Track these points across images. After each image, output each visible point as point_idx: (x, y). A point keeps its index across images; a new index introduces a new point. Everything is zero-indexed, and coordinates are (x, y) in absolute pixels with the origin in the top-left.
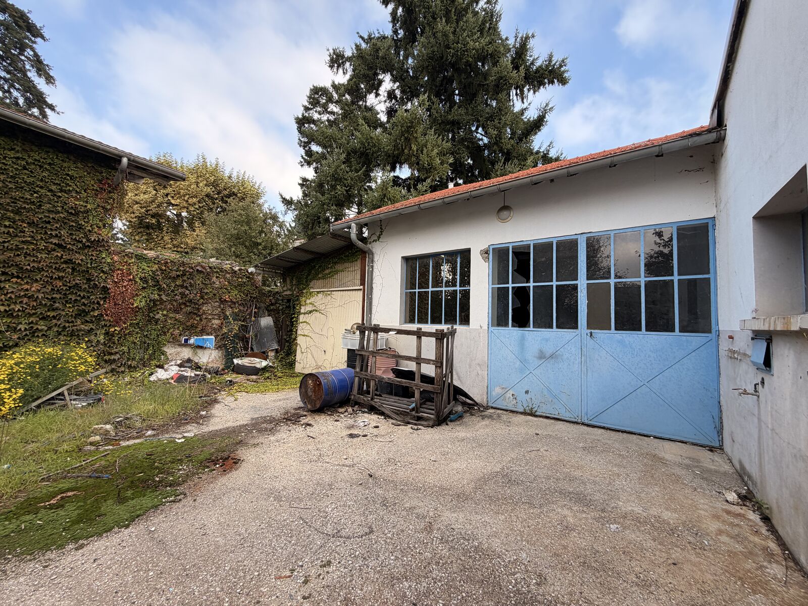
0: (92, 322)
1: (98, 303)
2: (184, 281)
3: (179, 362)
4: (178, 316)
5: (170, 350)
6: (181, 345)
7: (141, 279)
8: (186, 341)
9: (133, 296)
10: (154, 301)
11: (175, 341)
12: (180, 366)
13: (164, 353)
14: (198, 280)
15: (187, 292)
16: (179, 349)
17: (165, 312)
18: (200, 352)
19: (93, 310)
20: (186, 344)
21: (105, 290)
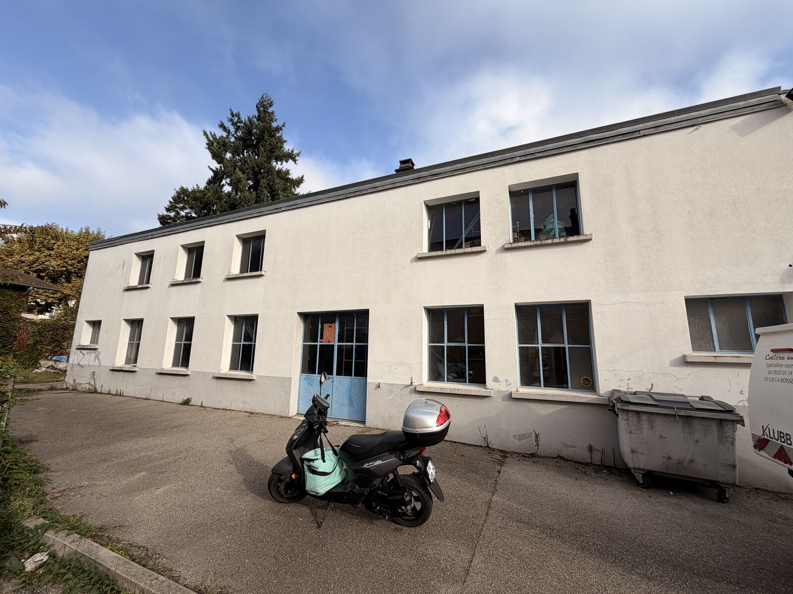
0: (7, 350)
1: (12, 342)
2: (53, 332)
3: (46, 367)
4: (49, 347)
5: (42, 362)
6: (48, 360)
7: (32, 332)
8: (51, 358)
9: (28, 339)
10: (37, 341)
11: (46, 358)
12: (47, 368)
13: (40, 363)
14: (60, 332)
15: (55, 337)
16: (47, 362)
17: (42, 346)
18: (58, 363)
19: (9, 345)
20: (51, 359)
21: (16, 337)
